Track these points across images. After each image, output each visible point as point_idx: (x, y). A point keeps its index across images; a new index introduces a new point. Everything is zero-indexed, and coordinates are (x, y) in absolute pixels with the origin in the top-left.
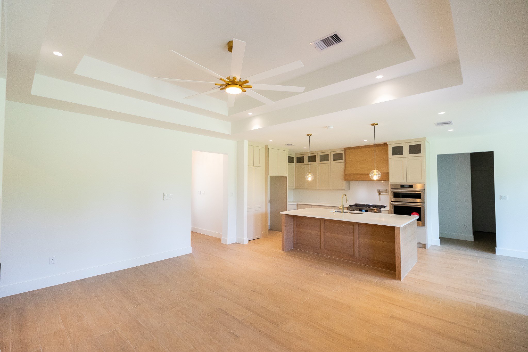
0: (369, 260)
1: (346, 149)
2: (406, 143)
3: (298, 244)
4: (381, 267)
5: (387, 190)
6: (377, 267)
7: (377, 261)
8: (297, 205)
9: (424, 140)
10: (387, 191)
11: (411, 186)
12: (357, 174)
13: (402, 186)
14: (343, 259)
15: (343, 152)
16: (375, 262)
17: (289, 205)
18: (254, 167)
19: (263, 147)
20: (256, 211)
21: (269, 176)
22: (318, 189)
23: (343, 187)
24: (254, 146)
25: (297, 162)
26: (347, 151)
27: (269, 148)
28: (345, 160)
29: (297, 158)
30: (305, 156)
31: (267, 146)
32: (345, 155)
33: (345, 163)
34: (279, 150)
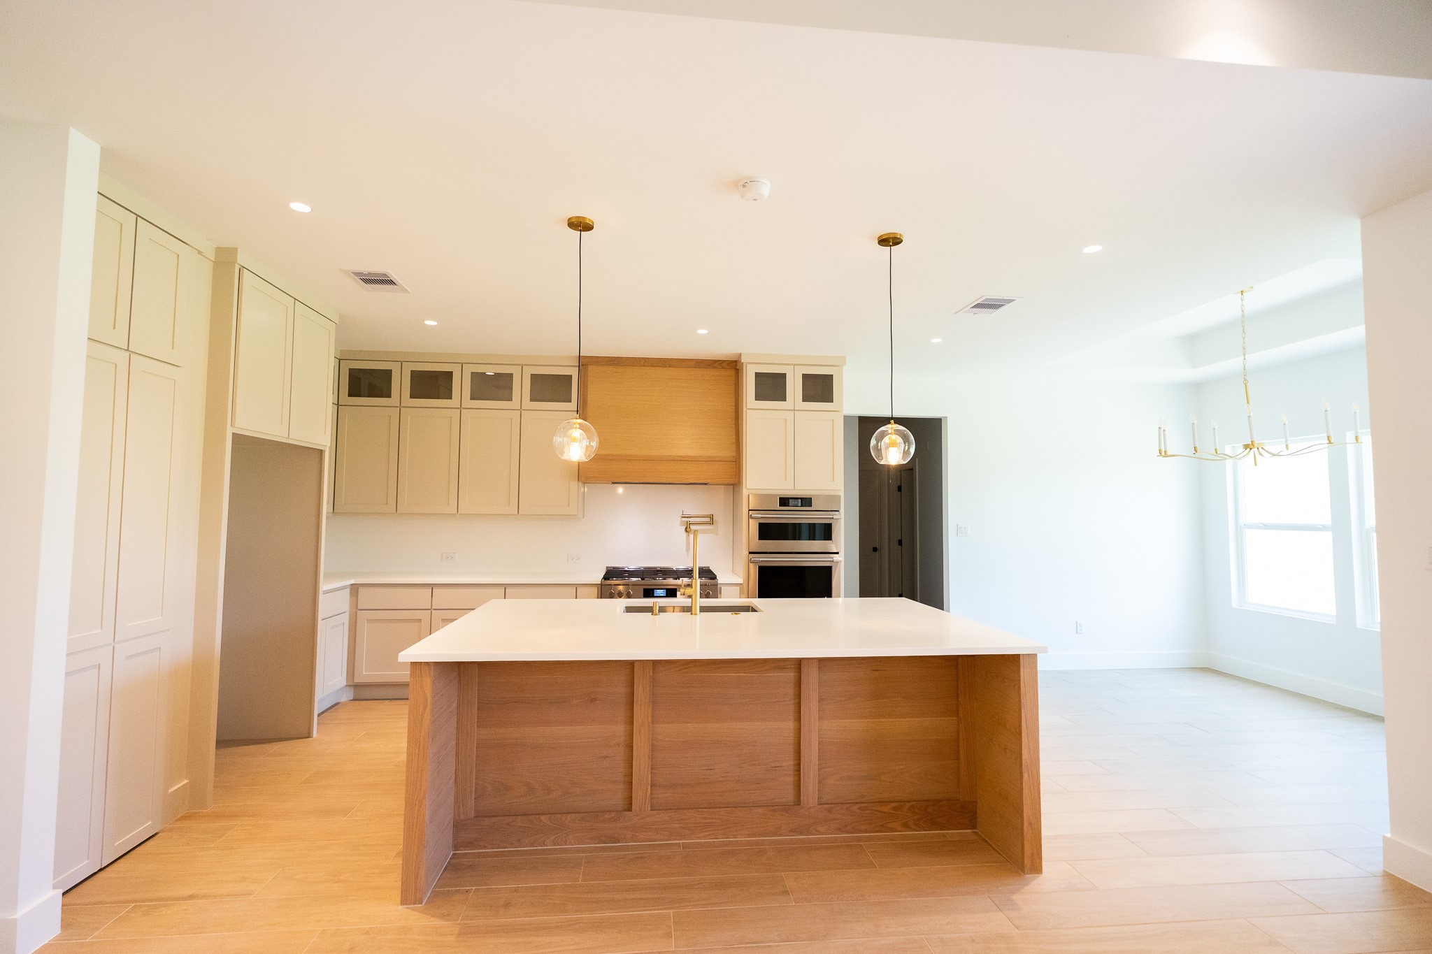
0: (860, 809)
1: (584, 363)
2: (794, 365)
3: (487, 821)
4: (906, 826)
5: (711, 517)
6: (894, 830)
7: (894, 805)
8: (355, 589)
9: (840, 363)
10: (711, 520)
11: (806, 501)
12: (630, 459)
13: (784, 501)
14: (750, 835)
15: (574, 372)
16: (886, 809)
17: (326, 592)
18: (128, 354)
19: (200, 253)
20: (128, 658)
21: (236, 437)
22: (458, 514)
23: (569, 506)
24: (136, 218)
25: (351, 393)
26: (591, 368)
27: (243, 267)
28: (583, 404)
29: (350, 375)
30: (395, 368)
31: (233, 251)
32: (583, 384)
33: (582, 413)
34: (295, 299)
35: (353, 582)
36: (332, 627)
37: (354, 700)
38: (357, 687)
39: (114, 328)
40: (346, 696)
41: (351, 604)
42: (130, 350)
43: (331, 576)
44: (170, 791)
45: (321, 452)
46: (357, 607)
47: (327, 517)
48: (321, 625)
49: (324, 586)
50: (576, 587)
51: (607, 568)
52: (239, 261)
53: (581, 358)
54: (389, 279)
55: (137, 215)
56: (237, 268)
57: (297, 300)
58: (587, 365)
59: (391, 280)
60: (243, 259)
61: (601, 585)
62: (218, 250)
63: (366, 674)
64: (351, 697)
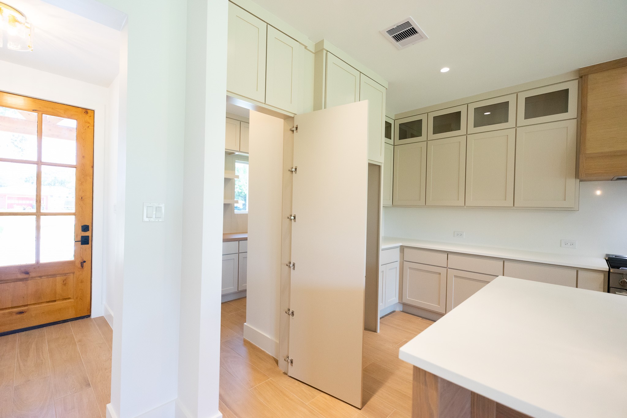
1: (584, 74)
15: (572, 86)
17: (383, 250)
19: (306, 47)
22: (465, 206)
23: (565, 200)
24: (267, 25)
25: (401, 138)
26: (591, 77)
27: (328, 51)
28: (582, 111)
29: (400, 128)
30: (424, 118)
31: (322, 42)
32: (582, 93)
33: (581, 119)
34: (360, 72)
35: (401, 244)
36: (390, 270)
37: (403, 311)
38: (404, 305)
39: (257, 91)
40: (399, 308)
41: (400, 257)
42: (266, 103)
43: (388, 239)
45: (379, 167)
46: (403, 260)
48: (381, 268)
49: (382, 246)
50: (578, 270)
51: (607, 255)
52: (324, 47)
53: (580, 70)
54: (411, 27)
55: (267, 23)
56: (325, 52)
57: (361, 73)
58: (586, 75)
59: (413, 28)
60: (327, 46)
61: (609, 272)
62: (315, 44)
63: (409, 299)
64: (402, 310)
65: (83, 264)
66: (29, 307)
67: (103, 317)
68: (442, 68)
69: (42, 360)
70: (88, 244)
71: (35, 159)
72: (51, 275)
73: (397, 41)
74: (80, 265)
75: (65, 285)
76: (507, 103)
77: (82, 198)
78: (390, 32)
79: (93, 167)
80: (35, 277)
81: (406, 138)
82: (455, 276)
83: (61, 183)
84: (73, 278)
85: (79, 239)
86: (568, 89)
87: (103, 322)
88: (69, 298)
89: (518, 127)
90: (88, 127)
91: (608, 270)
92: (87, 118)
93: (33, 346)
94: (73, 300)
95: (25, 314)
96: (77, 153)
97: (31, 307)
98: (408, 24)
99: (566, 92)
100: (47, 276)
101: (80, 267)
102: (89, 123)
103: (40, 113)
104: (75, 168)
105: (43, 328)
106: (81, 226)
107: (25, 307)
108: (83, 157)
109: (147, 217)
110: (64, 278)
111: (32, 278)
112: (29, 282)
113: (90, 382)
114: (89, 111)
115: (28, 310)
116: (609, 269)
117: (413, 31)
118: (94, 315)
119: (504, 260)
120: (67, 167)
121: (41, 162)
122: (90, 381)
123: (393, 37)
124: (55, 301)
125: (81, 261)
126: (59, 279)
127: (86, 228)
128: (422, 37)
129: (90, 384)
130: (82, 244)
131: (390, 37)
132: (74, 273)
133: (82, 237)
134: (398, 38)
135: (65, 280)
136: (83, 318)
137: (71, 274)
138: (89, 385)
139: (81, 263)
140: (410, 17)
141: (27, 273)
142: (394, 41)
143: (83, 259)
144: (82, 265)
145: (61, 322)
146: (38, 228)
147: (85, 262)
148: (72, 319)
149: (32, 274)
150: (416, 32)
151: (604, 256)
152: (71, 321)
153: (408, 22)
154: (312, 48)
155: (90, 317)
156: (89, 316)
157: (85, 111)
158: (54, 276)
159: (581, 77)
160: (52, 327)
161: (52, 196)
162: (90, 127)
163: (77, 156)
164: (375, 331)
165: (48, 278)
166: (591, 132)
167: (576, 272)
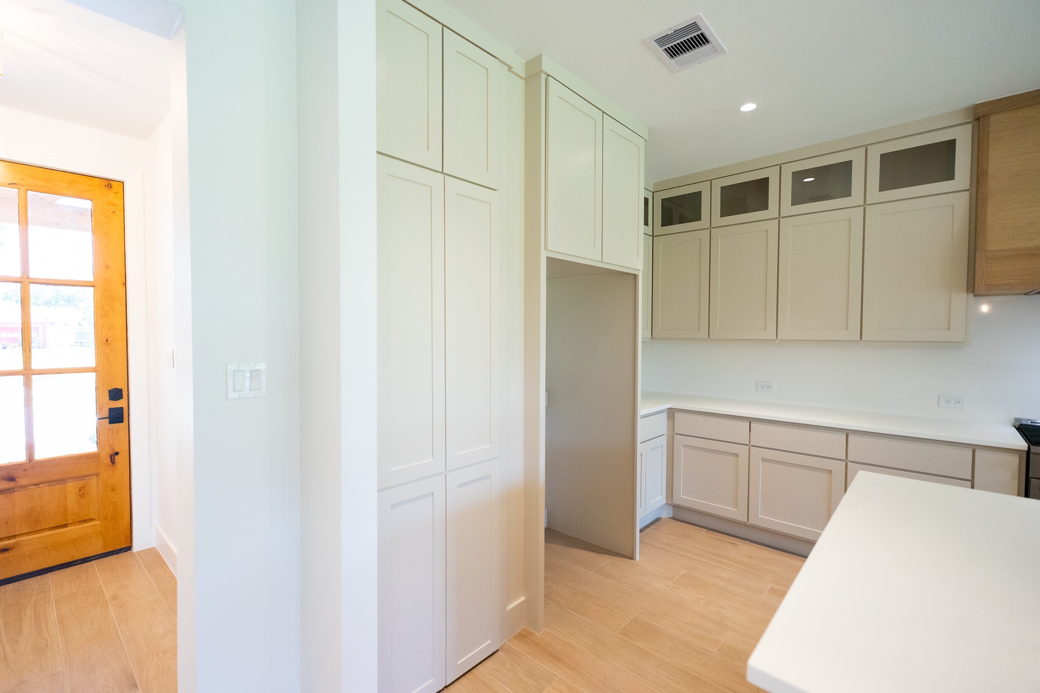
1: (982, 113)
8: (672, 413)
15: (960, 134)
17: (643, 417)
18: (442, 176)
19: (510, 68)
20: (460, 486)
21: (549, 259)
22: (777, 341)
23: (949, 329)
24: (443, 29)
25: (665, 223)
26: (994, 119)
27: (548, 75)
28: (978, 178)
29: (662, 206)
30: (704, 189)
31: (538, 59)
32: (978, 147)
33: (977, 190)
34: (603, 112)
35: (669, 406)
36: (652, 450)
37: (673, 518)
38: (676, 507)
39: (428, 150)
40: (666, 514)
41: (668, 428)
42: (444, 172)
44: (510, 607)
45: (635, 277)
46: (674, 432)
47: (643, 342)
48: (640, 448)
49: (642, 410)
50: (974, 448)
51: (1017, 420)
52: (544, 68)
53: (976, 107)
54: (699, 33)
55: (443, 25)
56: (543, 77)
57: (605, 113)
58: (987, 116)
59: (702, 34)
60: (547, 65)
61: (1028, 452)
62: (526, 63)
63: (684, 498)
64: (671, 516)
65: (114, 458)
66: (18, 539)
67: (154, 548)
68: (743, 104)
69: (47, 640)
70: (122, 421)
71: (17, 273)
72: (55, 481)
73: (672, 56)
74: (108, 460)
75: (82, 496)
76: (849, 164)
77: (107, 341)
78: (661, 41)
79: (125, 284)
80: (26, 486)
81: (672, 224)
82: (764, 460)
83: (67, 300)
84: (98, 482)
85: (106, 413)
86: (954, 141)
87: (154, 558)
88: (92, 520)
89: (869, 205)
90: (114, 212)
91: (1026, 449)
92: (111, 196)
93: (29, 612)
94: (99, 522)
95: (11, 553)
96: (95, 260)
97: (23, 538)
98: (694, 26)
99: (951, 145)
100: (50, 482)
101: (110, 463)
102: (114, 205)
103: (23, 189)
104: (93, 288)
105: (47, 575)
106: (107, 391)
107: (10, 539)
108: (107, 267)
109: (234, 390)
110: (80, 483)
111: (20, 487)
112: (17, 495)
113: (137, 681)
114: (113, 184)
115: (16, 544)
116: (1029, 447)
117: (701, 40)
118: (137, 547)
119: (847, 433)
120: (76, 286)
121: (28, 278)
122: (136, 678)
123: (665, 49)
124: (65, 526)
125: (111, 453)
126: (71, 487)
127: (116, 394)
128: (719, 51)
129: (138, 684)
130: (110, 423)
131: (660, 51)
132: (97, 475)
133: (111, 410)
134: (674, 51)
135: (83, 487)
136: (118, 553)
137: (93, 477)
138: (136, 686)
139: (111, 456)
140: (700, 13)
141: (12, 479)
142: (665, 56)
143: (114, 450)
144: (112, 459)
145: (79, 562)
146: (28, 401)
147: (117, 453)
148: (97, 555)
149: (22, 481)
150: (707, 41)
151: (1012, 421)
152: (97, 559)
153: (695, 22)
154: (520, 70)
155: (130, 550)
156: (129, 548)
157: (106, 184)
158: (61, 481)
159: (978, 119)
160: (62, 572)
161: (52, 324)
162: (117, 213)
163: (96, 265)
164: (632, 558)
165: (50, 486)
166: (995, 215)
167: (971, 452)
